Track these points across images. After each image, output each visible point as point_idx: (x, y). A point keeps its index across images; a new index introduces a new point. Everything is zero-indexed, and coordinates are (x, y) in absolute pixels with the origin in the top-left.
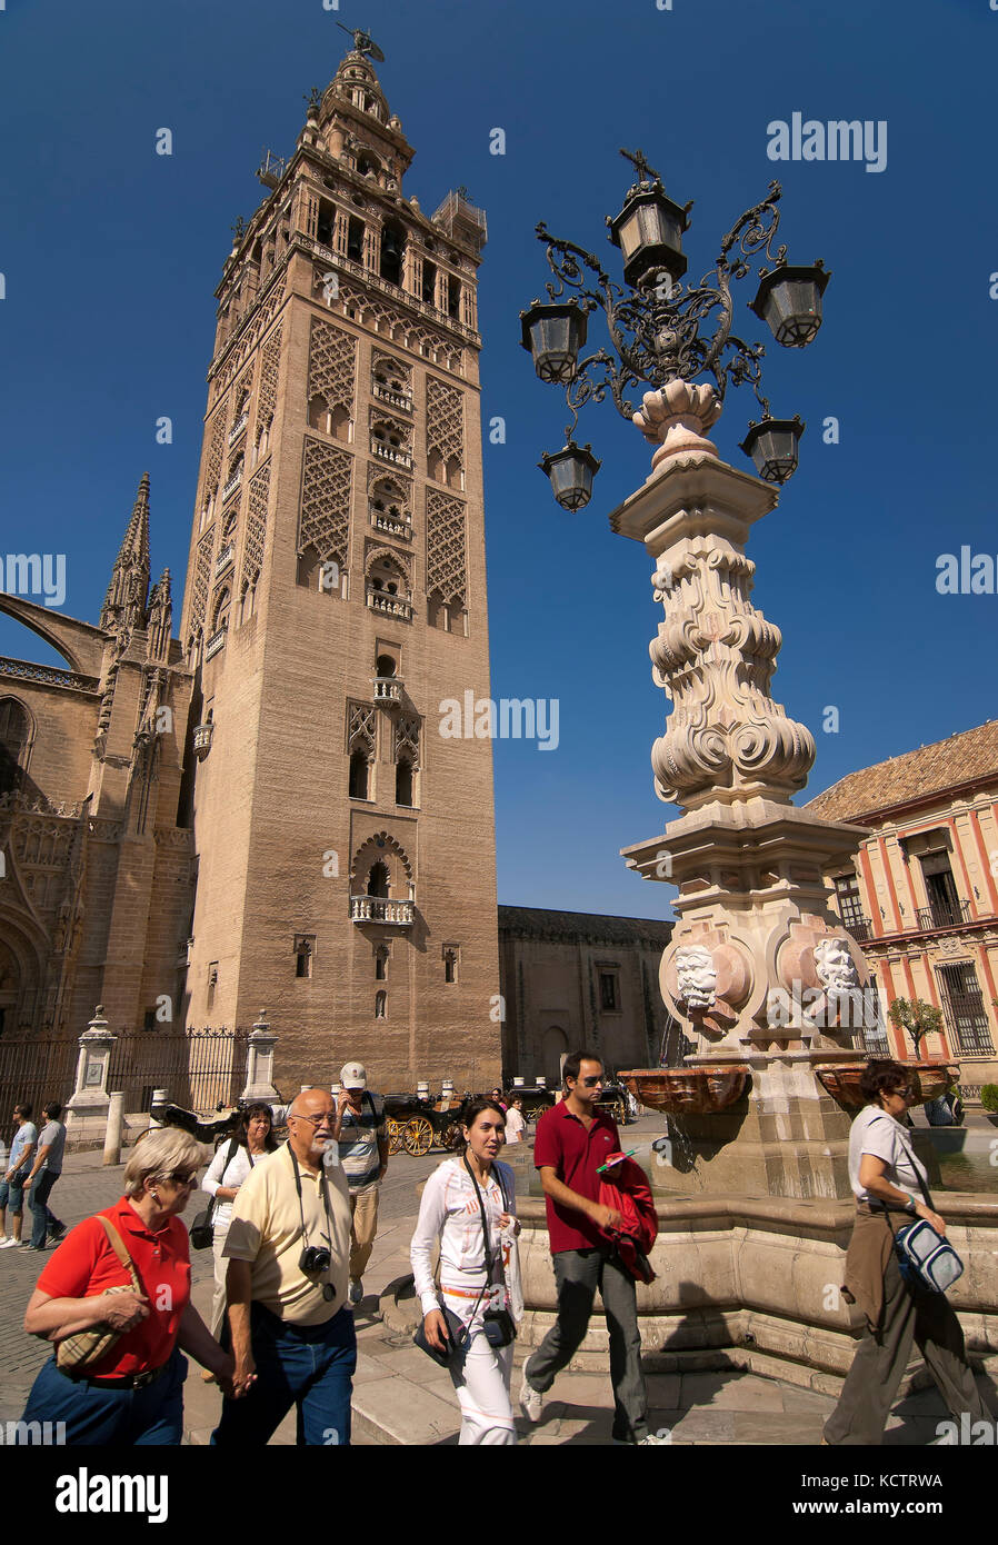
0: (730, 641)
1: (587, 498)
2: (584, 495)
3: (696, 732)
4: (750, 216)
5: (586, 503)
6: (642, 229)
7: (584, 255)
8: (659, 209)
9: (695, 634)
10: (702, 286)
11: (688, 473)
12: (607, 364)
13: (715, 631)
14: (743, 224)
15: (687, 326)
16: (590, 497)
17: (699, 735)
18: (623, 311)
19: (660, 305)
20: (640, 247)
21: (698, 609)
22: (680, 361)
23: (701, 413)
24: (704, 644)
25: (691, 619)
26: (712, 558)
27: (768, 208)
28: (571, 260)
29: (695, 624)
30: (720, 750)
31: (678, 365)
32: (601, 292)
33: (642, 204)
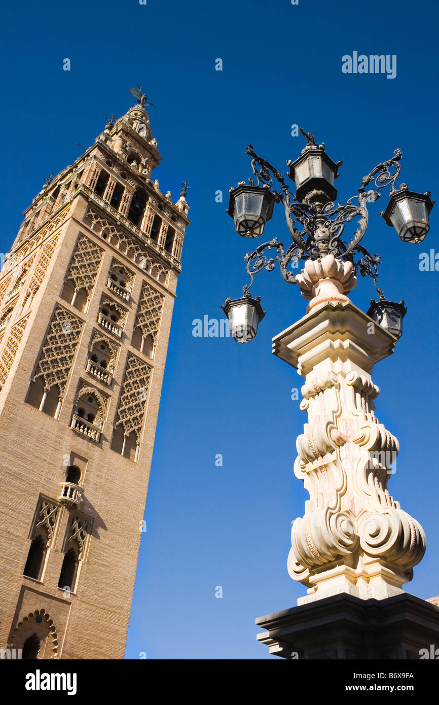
0: (361, 441)
1: (253, 335)
2: (252, 332)
3: (332, 514)
4: (382, 167)
5: (252, 337)
6: (311, 168)
7: (274, 171)
8: (322, 161)
9: (335, 434)
10: (348, 204)
11: (336, 313)
12: (278, 247)
13: (349, 433)
14: (377, 172)
15: (337, 227)
16: (255, 334)
17: (334, 517)
18: (295, 208)
19: (319, 213)
20: (309, 178)
21: (337, 414)
22: (330, 247)
23: (343, 280)
24: (341, 442)
25: (332, 421)
26: (349, 377)
27: (394, 163)
28: (267, 171)
29: (335, 426)
30: (351, 532)
31: (329, 250)
32: (283, 193)
33: (312, 155)
